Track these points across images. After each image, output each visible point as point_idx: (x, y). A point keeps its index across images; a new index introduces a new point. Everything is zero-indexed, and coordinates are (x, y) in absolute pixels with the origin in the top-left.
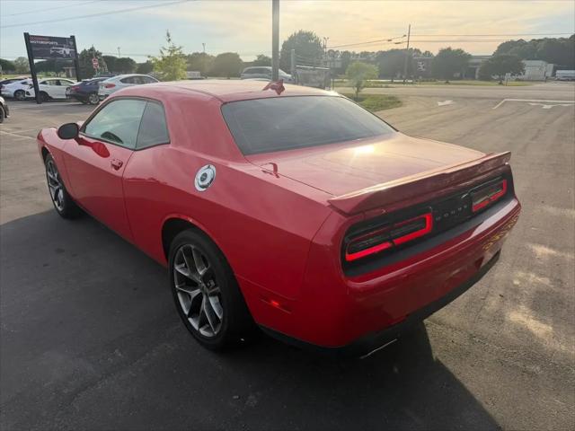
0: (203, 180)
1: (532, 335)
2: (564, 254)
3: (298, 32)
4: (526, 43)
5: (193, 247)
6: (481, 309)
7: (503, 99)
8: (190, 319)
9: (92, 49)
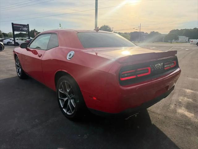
0: (70, 56)
1: (187, 117)
2: (196, 92)
3: (103, 25)
4: (179, 30)
5: (65, 81)
6: (168, 108)
7: (172, 47)
8: (64, 109)
9: (34, 30)
